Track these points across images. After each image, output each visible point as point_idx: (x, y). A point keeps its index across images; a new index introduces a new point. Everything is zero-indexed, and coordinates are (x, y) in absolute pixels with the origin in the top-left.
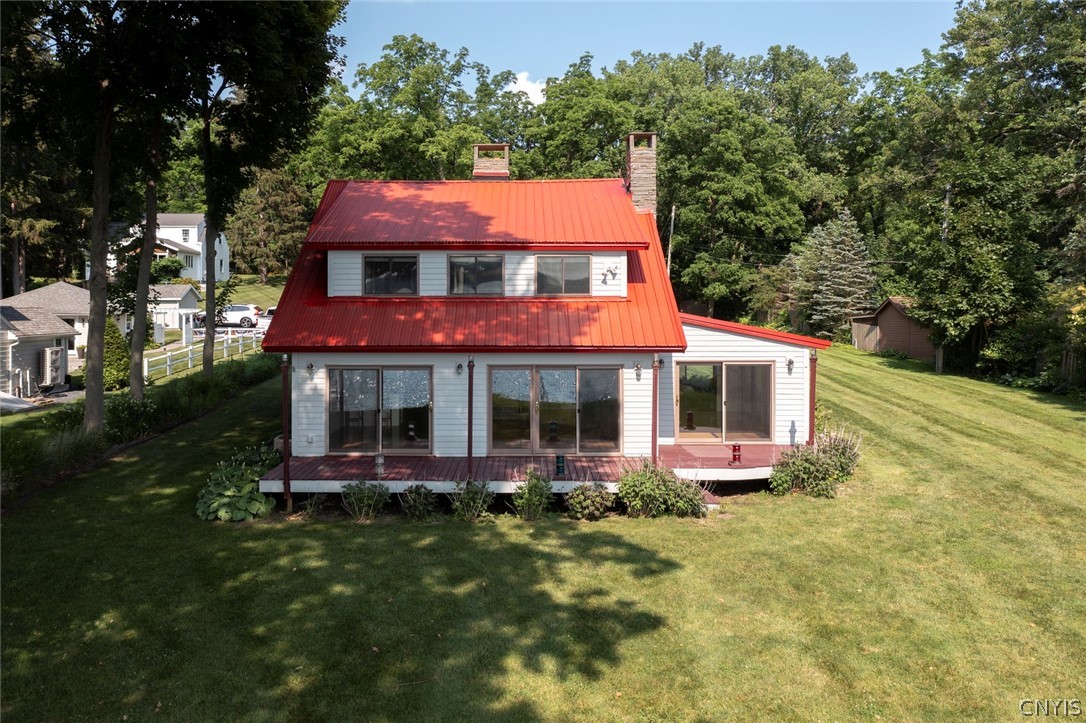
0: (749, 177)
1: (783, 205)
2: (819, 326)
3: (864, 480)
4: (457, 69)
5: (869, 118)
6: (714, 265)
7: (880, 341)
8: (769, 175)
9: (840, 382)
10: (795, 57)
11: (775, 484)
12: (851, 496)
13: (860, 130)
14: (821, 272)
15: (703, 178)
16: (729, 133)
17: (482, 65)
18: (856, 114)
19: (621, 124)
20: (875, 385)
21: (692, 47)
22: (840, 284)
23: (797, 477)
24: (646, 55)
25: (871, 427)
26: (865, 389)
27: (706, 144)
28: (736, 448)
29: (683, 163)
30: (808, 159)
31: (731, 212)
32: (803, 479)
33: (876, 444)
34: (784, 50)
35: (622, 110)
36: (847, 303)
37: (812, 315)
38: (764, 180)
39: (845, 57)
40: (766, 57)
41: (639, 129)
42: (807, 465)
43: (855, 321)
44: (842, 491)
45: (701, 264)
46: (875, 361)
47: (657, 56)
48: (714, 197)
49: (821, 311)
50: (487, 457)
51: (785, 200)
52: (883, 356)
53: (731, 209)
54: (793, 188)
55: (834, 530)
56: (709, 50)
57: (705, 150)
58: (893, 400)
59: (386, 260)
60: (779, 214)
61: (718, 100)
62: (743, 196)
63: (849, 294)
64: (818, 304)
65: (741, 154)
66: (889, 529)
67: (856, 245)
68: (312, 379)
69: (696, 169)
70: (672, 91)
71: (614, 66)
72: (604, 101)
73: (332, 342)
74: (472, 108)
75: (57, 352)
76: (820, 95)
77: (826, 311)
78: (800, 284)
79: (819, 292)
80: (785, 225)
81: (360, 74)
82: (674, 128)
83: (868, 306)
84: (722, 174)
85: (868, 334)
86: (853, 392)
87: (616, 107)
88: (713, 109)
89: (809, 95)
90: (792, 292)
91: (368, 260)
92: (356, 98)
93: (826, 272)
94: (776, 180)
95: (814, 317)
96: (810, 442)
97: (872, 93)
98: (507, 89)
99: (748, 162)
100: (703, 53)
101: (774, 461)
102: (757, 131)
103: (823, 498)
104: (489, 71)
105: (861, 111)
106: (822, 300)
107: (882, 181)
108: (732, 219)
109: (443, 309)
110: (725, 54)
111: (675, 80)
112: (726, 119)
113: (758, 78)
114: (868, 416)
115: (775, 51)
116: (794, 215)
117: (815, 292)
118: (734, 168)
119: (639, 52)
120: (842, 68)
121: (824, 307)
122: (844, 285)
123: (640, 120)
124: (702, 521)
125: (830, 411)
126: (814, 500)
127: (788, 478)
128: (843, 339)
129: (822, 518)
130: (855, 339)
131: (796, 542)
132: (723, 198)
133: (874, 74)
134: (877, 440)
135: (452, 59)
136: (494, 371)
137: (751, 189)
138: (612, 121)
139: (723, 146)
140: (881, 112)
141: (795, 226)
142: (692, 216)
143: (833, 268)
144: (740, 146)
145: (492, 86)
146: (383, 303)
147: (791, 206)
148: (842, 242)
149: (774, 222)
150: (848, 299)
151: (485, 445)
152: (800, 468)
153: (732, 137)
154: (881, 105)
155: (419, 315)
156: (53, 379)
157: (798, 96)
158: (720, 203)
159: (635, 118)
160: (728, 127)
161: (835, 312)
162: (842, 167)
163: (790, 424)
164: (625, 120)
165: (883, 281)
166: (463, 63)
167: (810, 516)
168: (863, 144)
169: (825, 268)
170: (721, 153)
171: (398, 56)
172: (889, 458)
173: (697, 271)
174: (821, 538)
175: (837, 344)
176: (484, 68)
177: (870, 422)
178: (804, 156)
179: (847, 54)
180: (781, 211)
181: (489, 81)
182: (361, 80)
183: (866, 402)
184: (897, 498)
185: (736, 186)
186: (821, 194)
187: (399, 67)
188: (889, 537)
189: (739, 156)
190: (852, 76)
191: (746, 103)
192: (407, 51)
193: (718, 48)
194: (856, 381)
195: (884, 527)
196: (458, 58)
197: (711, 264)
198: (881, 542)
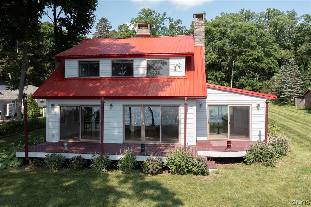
0: (259, 51)
1: (271, 60)
2: (283, 100)
3: (292, 158)
4: (163, 19)
5: (302, 31)
6: (247, 81)
7: (305, 104)
8: (266, 50)
9: (288, 118)
10: (276, 12)
11: (246, 159)
12: (284, 166)
13: (299, 34)
14: (283, 81)
15: (243, 51)
16: (252, 36)
17: (171, 18)
18: (297, 30)
19: (215, 34)
20: (302, 119)
21: (241, 10)
22: (290, 85)
23: (257, 156)
24: (225, 14)
25: (299, 135)
26: (298, 121)
27: (244, 40)
28: (229, 142)
29: (236, 47)
30: (280, 45)
31: (253, 62)
32: (260, 158)
33: (300, 142)
34: (272, 9)
35: (215, 30)
36: (293, 91)
37: (280, 96)
38: (264, 51)
39: (293, 11)
40: (266, 12)
41: (221, 35)
42: (261, 151)
43: (296, 98)
44: (280, 163)
45: (243, 80)
46: (303, 111)
47: (229, 14)
48: (247, 57)
49: (284, 94)
50: (123, 144)
51: (272, 58)
52: (306, 110)
53: (252, 61)
54: (275, 54)
55: (271, 185)
56: (246, 11)
57: (243, 42)
58: (309, 124)
59: (87, 63)
60: (269, 63)
61: (248, 25)
62: (256, 57)
63: (294, 88)
64: (282, 92)
65: (256, 43)
66: (301, 186)
67: (296, 71)
68: (54, 110)
69: (241, 49)
70: (233, 24)
71: (215, 18)
72: (209, 27)
73: (60, 95)
74: (168, 32)
75: (11, 105)
76: (284, 23)
77: (285, 94)
78: (277, 85)
79: (283, 88)
80: (272, 67)
81: (132, 22)
82: (233, 35)
83: (301, 92)
84: (249, 50)
85: (301, 102)
86: (293, 121)
87: (213, 29)
88: (246, 28)
89: (280, 23)
90: (274, 89)
91: (80, 63)
92: (131, 30)
93: (285, 81)
94: (269, 51)
95: (281, 97)
96: (266, 140)
97: (303, 22)
98: (179, 25)
99: (259, 45)
100: (244, 12)
101: (247, 149)
102: (262, 35)
103: (269, 167)
104: (173, 20)
105: (299, 28)
106: (284, 91)
107: (306, 48)
108: (253, 65)
109: (108, 82)
110: (252, 12)
111: (234, 20)
112: (251, 32)
113: (263, 19)
114: (298, 130)
115: (269, 11)
116: (275, 63)
117: (281, 88)
118: (253, 48)
119: (223, 13)
120: (292, 14)
121: (284, 93)
122: (292, 85)
123: (221, 32)
124: (205, 177)
125: (280, 128)
126: (265, 167)
127: (252, 157)
128: (291, 104)
129: (266, 178)
130: (296, 104)
131: (249, 192)
132: (249, 58)
133: (304, 15)
134: (301, 140)
135: (161, 16)
136: (126, 107)
137: (260, 54)
138: (212, 34)
139: (250, 40)
140: (306, 28)
141: (275, 67)
142: (239, 64)
143: (288, 79)
144: (255, 40)
145: (174, 25)
146: (85, 80)
147: (274, 60)
148: (291, 70)
149: (268, 66)
150: (293, 90)
151: (122, 139)
152: (259, 152)
153: (253, 37)
154: (306, 26)
155: (98, 84)
156: (9, 114)
157: (276, 24)
158: (249, 59)
159: (219, 32)
160: (252, 34)
161: (288, 95)
162: (292, 47)
163: (258, 132)
164: (216, 33)
165: (307, 86)
166: (164, 17)
167: (261, 177)
168: (300, 39)
169: (285, 79)
170: (249, 43)
171: (143, 15)
172: (305, 148)
173: (241, 83)
174: (264, 190)
175: (289, 106)
176: (172, 19)
177: (298, 133)
178: (279, 44)
179: (294, 10)
180: (270, 62)
181: (173, 23)
182: (132, 24)
183: (298, 125)
184: (307, 168)
185: (254, 53)
186: (285, 57)
187: (144, 19)
188: (301, 191)
189: (255, 44)
190: (296, 17)
191: (259, 27)
192: (146, 13)
193: (249, 10)
194: (295, 118)
195: (298, 185)
196: (163, 16)
197: (246, 80)
198: (296, 194)
